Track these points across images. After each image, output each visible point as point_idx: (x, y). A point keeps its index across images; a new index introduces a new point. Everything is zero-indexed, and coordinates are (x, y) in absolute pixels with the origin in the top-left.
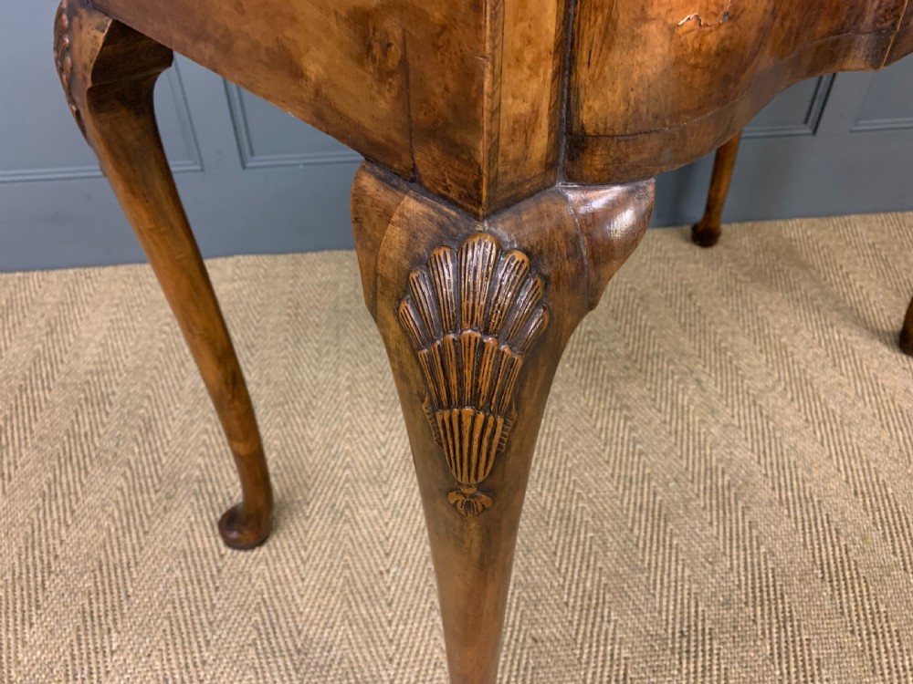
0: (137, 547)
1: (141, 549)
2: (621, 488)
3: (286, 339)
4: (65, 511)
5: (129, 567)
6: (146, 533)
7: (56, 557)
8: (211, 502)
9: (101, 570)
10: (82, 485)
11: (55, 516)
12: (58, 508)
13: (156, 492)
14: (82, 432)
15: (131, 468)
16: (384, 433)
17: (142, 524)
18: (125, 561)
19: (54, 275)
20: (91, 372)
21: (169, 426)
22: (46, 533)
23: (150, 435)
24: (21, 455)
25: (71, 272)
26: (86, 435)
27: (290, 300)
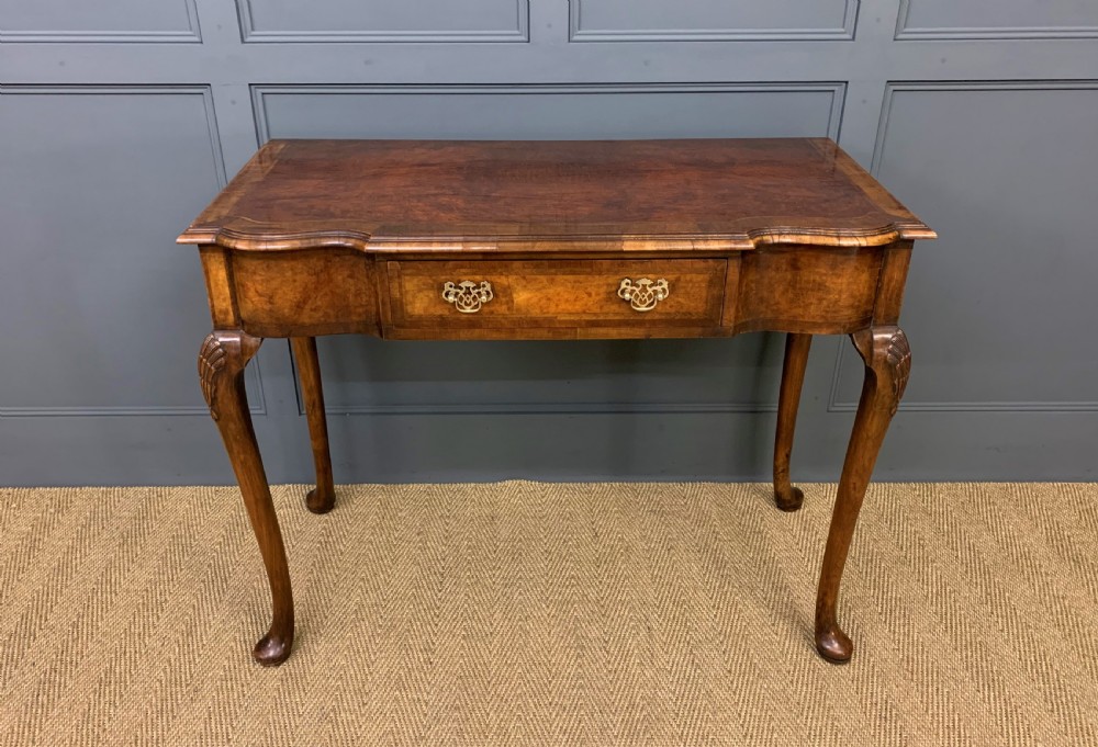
0: (166, 728)
1: (169, 729)
2: (554, 714)
3: (314, 565)
4: (115, 695)
5: (157, 743)
6: (174, 717)
7: (105, 730)
8: (228, 697)
9: (136, 743)
10: (131, 675)
11: (107, 699)
12: (110, 692)
13: (187, 685)
14: (137, 631)
15: (170, 665)
16: (375, 654)
17: (172, 711)
18: (155, 738)
19: (132, 490)
20: (150, 581)
21: (206, 632)
22: (99, 711)
23: (190, 638)
24: (87, 647)
25: (146, 489)
26: (139, 634)
27: (324, 528)
